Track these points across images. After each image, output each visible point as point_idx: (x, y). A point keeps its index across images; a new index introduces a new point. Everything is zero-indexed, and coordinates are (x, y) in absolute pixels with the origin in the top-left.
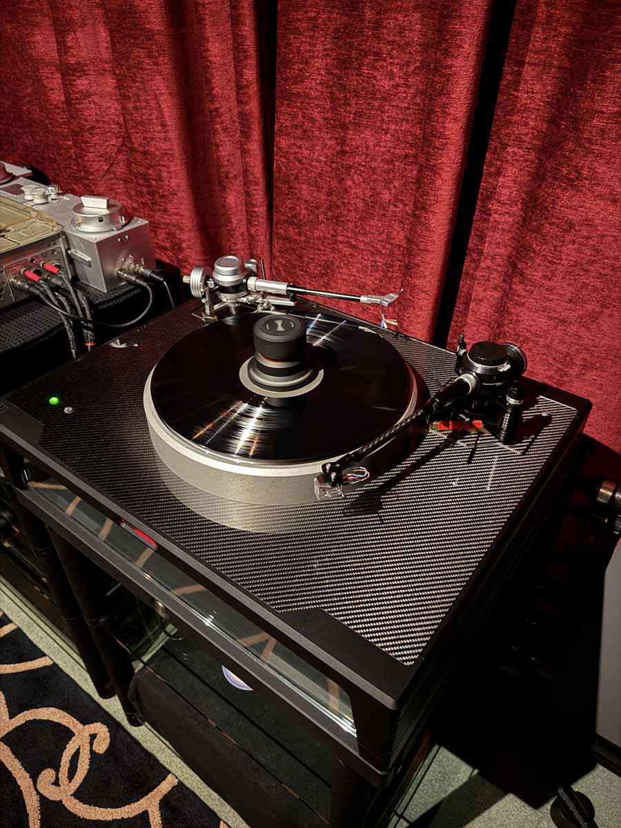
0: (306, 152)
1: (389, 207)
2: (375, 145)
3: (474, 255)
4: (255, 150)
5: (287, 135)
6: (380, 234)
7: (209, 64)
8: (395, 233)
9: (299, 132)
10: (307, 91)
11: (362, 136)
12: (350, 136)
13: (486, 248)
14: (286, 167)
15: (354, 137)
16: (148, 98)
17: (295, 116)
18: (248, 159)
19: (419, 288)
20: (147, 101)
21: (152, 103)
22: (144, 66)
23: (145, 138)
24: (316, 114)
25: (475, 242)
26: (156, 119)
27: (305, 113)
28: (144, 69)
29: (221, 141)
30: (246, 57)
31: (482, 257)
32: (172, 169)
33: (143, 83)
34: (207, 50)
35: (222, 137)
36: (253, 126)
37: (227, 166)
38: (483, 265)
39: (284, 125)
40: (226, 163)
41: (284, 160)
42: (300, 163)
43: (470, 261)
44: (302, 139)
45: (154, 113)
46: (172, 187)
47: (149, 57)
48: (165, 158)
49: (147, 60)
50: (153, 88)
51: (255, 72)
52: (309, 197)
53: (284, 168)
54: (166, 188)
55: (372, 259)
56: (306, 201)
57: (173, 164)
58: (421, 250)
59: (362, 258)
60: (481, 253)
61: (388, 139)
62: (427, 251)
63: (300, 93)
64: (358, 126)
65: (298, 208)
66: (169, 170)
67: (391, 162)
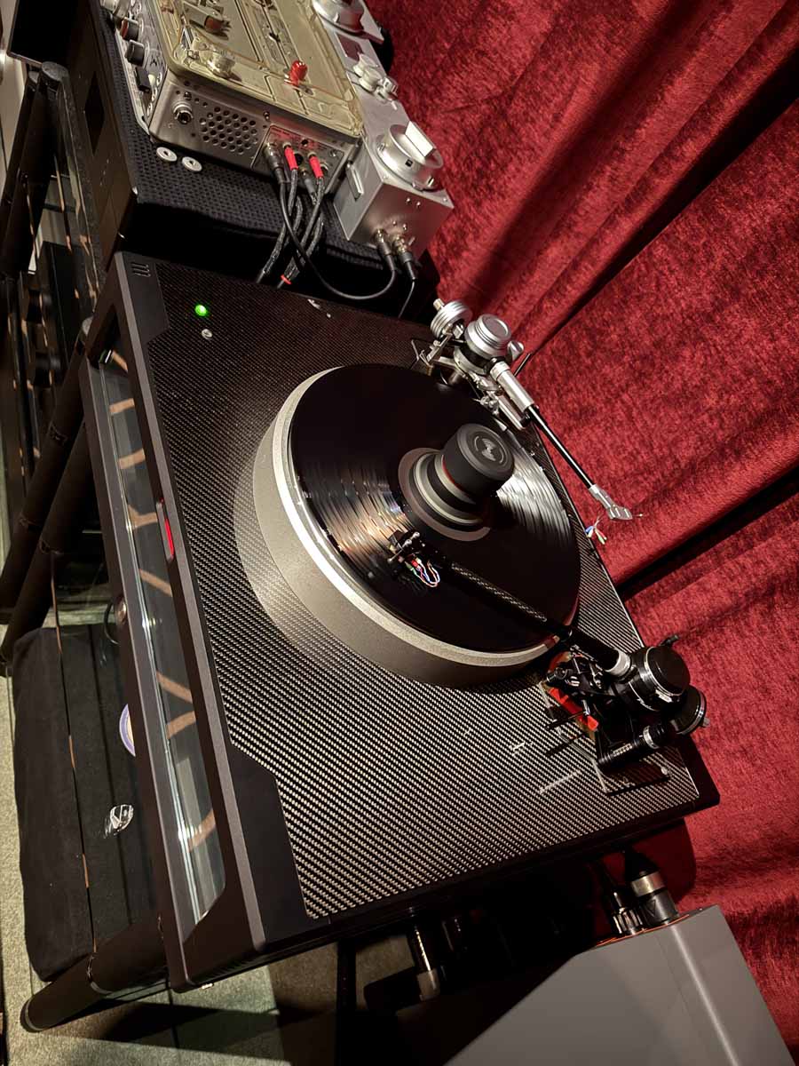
0: (673, 282)
1: (703, 414)
2: (749, 342)
3: (742, 542)
4: (624, 230)
5: (671, 247)
6: (670, 432)
7: (659, 99)
8: (685, 444)
9: (685, 255)
10: (734, 223)
11: (744, 320)
12: (732, 309)
13: (760, 547)
14: (639, 277)
15: (736, 313)
16: (568, 77)
17: (697, 237)
18: (608, 231)
19: (657, 524)
20: (562, 79)
21: (567, 86)
22: (594, 40)
23: (526, 114)
24: (719, 254)
25: (755, 530)
26: (555, 105)
27: (709, 242)
28: (590, 44)
29: (598, 186)
30: (703, 129)
31: (748, 552)
32: (524, 169)
33: (576, 56)
34: (672, 83)
35: (602, 183)
36: (644, 204)
37: (580, 216)
38: (741, 559)
39: (677, 234)
40: (582, 213)
41: (643, 269)
42: (656, 286)
43: (732, 544)
44: (681, 265)
45: (558, 97)
46: (507, 187)
47: (607, 36)
48: (527, 152)
49: (602, 38)
50: (582, 71)
51: (698, 152)
52: (634, 328)
53: (635, 276)
54: (501, 182)
55: (637, 447)
56: (626, 329)
57: (529, 164)
58: (696, 489)
59: (628, 437)
60: (751, 546)
61: (767, 348)
62: (701, 496)
63: (724, 218)
64: (750, 307)
65: (612, 328)
66: (520, 167)
67: (748, 373)
